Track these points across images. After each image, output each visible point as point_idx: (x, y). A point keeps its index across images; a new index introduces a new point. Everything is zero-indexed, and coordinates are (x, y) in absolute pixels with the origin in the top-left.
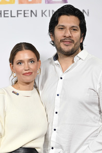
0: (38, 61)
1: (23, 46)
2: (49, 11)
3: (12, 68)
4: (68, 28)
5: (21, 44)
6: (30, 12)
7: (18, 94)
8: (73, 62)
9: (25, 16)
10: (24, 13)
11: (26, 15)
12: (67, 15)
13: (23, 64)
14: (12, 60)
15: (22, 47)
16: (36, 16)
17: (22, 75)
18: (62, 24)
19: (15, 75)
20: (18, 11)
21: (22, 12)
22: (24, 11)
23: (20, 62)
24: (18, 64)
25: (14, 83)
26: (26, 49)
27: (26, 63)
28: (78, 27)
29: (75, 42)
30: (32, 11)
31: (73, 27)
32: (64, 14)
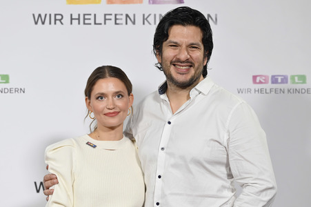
0: (129, 95)
1: (107, 71)
2: (155, 15)
3: (89, 104)
4: (184, 46)
5: (103, 67)
6: (124, 17)
7: (95, 147)
8: (188, 97)
9: (116, 24)
10: (116, 19)
11: (118, 22)
12: (183, 25)
13: (105, 100)
14: (88, 92)
15: (105, 73)
16: (134, 23)
17: (103, 116)
18: (175, 40)
19: (92, 115)
20: (105, 15)
21: (113, 17)
22: (116, 15)
23: (101, 96)
24: (97, 98)
25: (93, 130)
26: (111, 76)
27: (110, 97)
28: (201, 44)
29: (196, 65)
30: (127, 16)
31: (193, 44)
32: (178, 23)
